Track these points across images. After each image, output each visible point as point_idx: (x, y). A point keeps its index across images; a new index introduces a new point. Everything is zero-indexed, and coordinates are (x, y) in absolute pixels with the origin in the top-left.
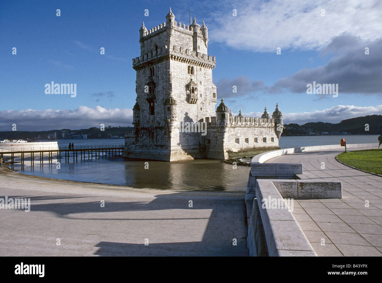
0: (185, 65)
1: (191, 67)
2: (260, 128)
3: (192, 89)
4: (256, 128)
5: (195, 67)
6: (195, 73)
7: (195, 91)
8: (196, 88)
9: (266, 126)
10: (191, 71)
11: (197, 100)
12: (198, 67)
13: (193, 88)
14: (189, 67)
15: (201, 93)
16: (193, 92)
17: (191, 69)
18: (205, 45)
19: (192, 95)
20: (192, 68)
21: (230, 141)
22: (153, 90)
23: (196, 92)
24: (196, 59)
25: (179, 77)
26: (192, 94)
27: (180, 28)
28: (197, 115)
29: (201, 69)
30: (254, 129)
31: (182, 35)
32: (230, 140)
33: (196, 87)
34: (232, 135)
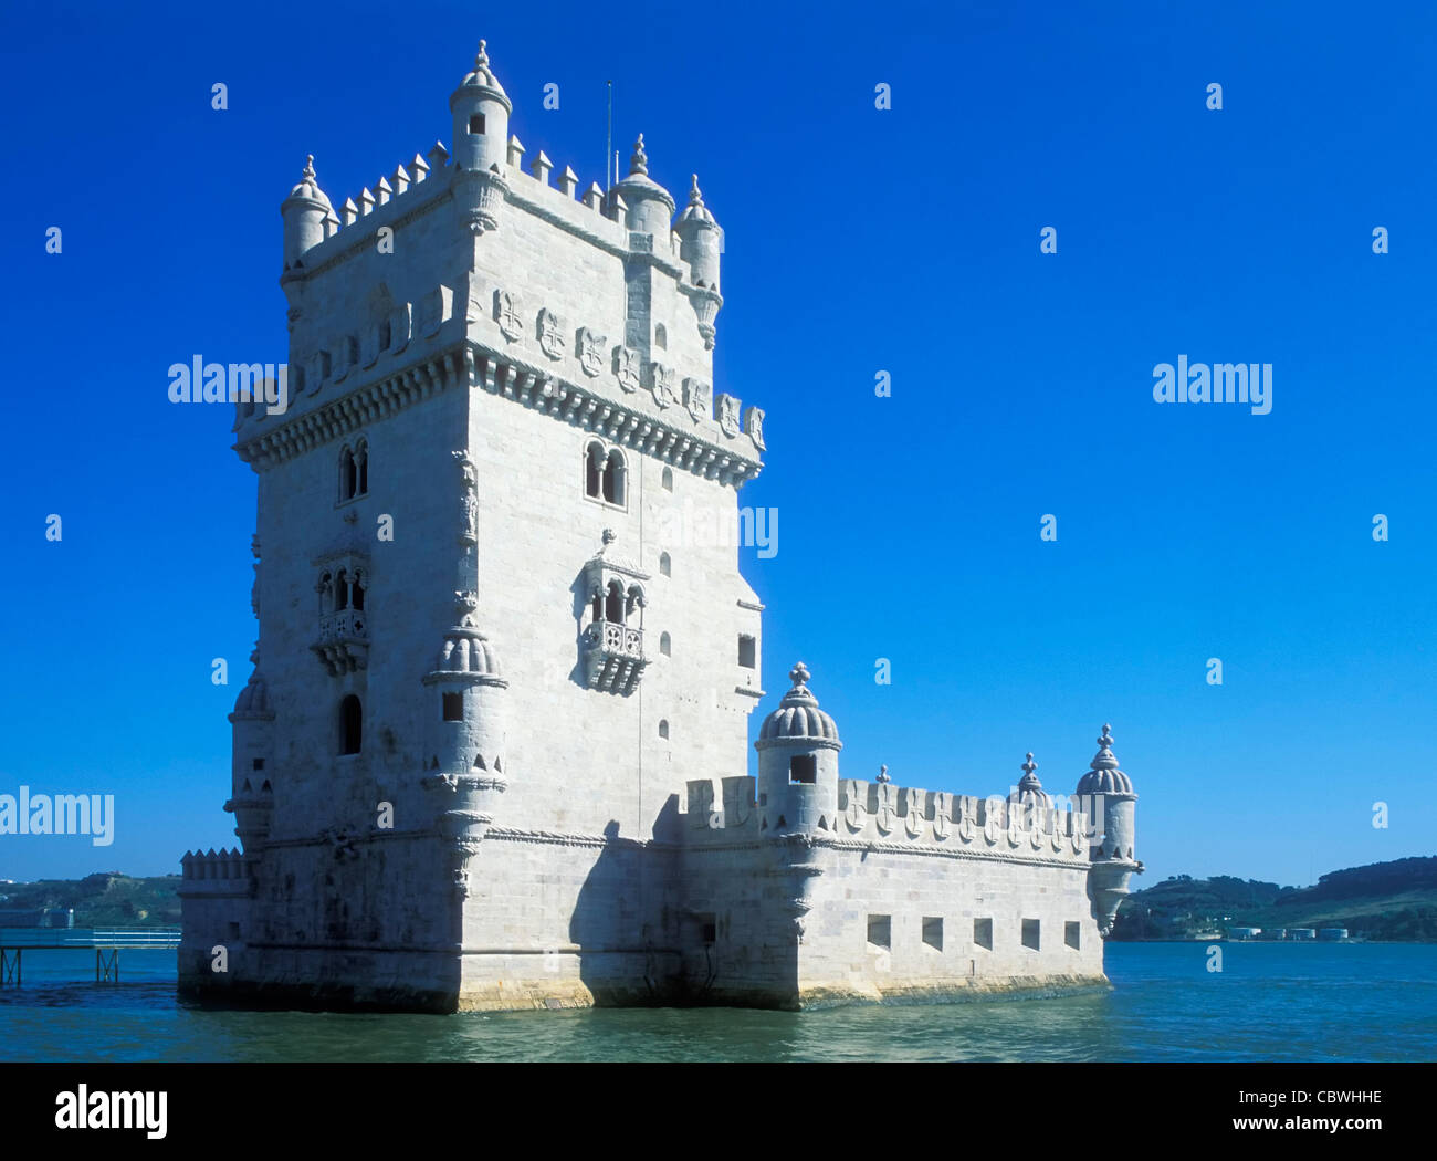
0: (570, 442)
1: (607, 451)
3: (607, 591)
5: (631, 458)
6: (633, 492)
7: (630, 610)
8: (634, 591)
10: (605, 480)
11: (639, 665)
12: (654, 464)
13: (614, 586)
14: (594, 452)
15: (665, 624)
16: (614, 616)
17: (604, 465)
19: (605, 632)
20: (615, 461)
21: (839, 934)
22: (356, 586)
23: (631, 621)
24: (639, 402)
26: (607, 627)
27: (546, 190)
28: (635, 761)
29: (667, 475)
32: (840, 924)
33: (636, 582)
34: (849, 894)
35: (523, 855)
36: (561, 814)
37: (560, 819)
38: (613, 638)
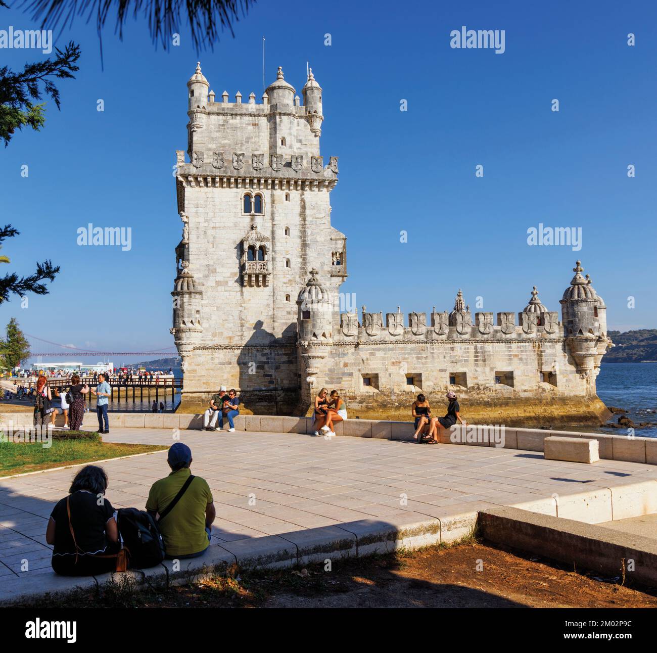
0: (234, 194)
1: (253, 194)
2: (479, 345)
3: (247, 249)
4: (456, 345)
5: (266, 194)
6: (267, 207)
8: (262, 247)
9: (514, 336)
10: (253, 205)
11: (265, 276)
12: (280, 193)
13: (252, 248)
14: (247, 197)
15: (288, 257)
17: (253, 200)
18: (313, 131)
19: (247, 265)
20: (259, 197)
21: (340, 383)
24: (265, 173)
25: (212, 225)
26: (249, 263)
27: (226, 105)
28: (271, 313)
29: (286, 195)
30: (449, 346)
31: (231, 121)
32: (340, 378)
33: (263, 243)
34: (346, 365)
35: (212, 355)
36: (230, 338)
37: (230, 340)
38: (262, 267)
